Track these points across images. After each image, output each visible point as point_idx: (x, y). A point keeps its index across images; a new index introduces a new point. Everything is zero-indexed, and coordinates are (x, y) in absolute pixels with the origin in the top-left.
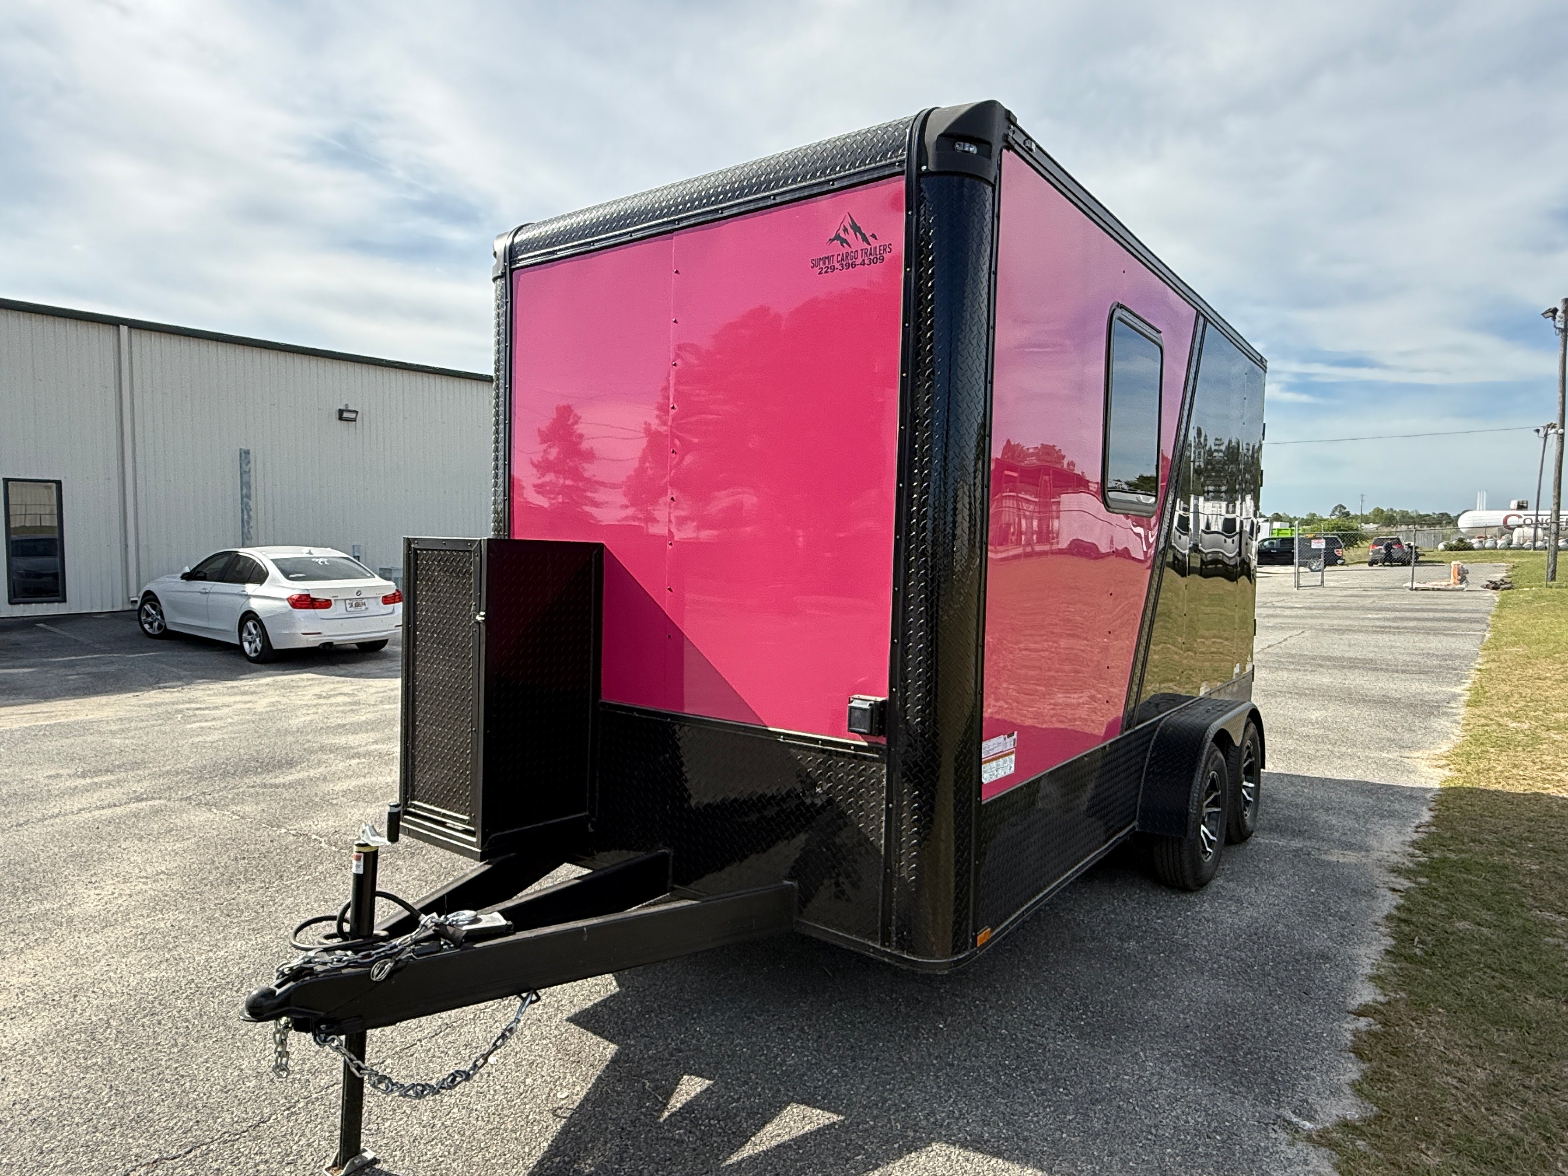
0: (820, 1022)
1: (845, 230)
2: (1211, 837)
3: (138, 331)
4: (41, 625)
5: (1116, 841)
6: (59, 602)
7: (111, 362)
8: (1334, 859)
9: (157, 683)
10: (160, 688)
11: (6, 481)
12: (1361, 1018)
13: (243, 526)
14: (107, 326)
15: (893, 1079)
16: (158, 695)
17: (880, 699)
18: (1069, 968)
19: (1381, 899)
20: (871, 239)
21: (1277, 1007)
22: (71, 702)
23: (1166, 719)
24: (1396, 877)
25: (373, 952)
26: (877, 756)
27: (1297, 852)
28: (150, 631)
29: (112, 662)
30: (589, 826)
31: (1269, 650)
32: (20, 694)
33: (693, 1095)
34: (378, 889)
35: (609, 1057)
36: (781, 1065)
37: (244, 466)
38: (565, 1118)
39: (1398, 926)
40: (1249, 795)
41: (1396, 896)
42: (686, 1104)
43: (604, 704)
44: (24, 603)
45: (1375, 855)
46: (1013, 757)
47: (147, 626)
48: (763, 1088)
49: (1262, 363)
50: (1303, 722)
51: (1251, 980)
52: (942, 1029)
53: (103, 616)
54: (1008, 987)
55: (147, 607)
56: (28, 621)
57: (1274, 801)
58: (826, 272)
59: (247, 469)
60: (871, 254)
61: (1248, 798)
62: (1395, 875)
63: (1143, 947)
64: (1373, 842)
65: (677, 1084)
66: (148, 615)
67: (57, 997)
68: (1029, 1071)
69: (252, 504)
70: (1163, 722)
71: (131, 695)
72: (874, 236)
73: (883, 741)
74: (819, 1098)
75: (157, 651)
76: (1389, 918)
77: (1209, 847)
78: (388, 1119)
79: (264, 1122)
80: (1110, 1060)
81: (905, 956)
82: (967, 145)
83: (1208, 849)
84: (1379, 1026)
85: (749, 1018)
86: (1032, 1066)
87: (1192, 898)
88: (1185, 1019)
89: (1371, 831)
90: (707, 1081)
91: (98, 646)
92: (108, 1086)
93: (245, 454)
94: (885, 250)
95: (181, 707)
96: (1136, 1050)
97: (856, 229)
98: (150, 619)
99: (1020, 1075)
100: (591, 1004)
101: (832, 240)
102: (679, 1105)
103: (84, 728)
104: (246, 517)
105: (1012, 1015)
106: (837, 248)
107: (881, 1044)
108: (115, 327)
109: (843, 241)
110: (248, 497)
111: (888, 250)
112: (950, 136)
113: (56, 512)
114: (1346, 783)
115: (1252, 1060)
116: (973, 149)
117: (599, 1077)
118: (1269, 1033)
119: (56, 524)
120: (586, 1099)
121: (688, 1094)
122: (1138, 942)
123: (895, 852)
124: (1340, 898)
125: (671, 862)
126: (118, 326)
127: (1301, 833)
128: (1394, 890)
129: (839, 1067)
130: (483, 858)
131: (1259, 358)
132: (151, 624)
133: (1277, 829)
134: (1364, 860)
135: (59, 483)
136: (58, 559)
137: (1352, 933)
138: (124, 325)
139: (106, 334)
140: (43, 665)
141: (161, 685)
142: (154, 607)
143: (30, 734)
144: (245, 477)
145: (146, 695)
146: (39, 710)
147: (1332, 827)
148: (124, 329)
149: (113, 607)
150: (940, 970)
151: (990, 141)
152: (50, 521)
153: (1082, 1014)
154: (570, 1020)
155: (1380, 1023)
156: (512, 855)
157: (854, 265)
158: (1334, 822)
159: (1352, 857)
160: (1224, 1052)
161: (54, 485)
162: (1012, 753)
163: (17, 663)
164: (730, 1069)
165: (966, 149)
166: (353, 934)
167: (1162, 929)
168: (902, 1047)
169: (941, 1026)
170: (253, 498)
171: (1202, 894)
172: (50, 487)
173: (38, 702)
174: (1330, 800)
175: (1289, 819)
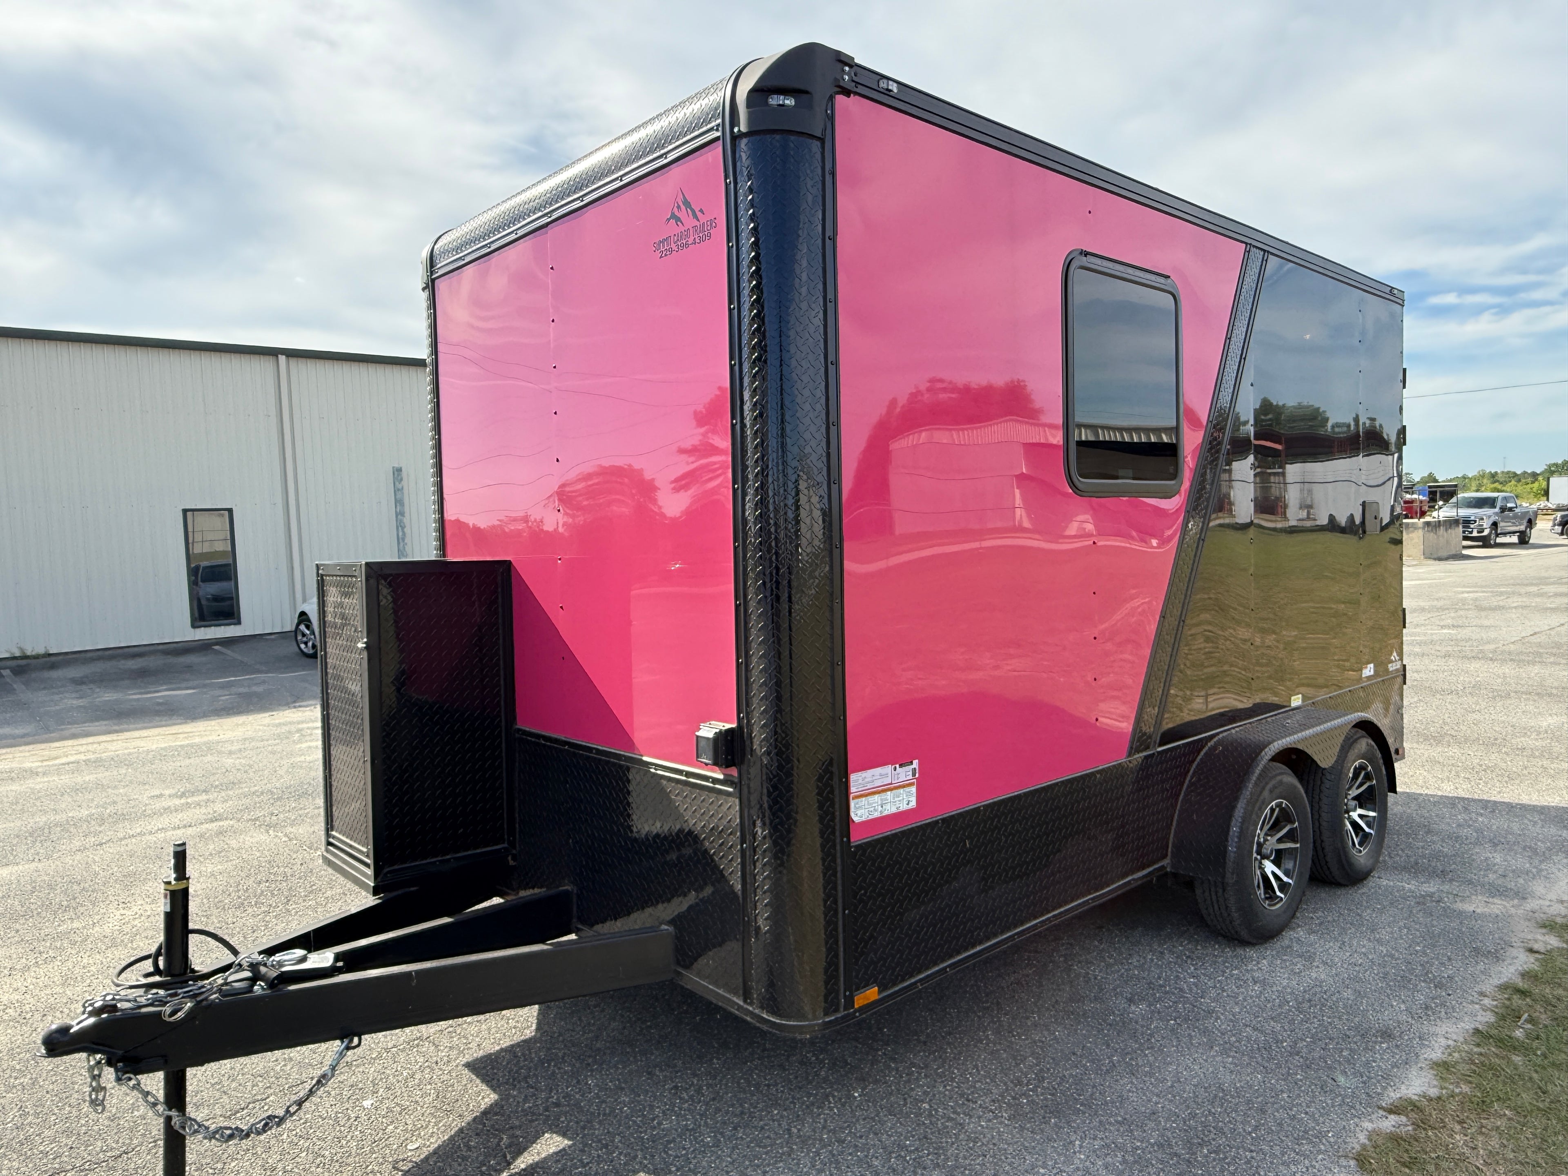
0: (724, 1082)
1: (679, 207)
2: (1285, 879)
3: (295, 359)
4: (217, 647)
5: (1129, 882)
6: (235, 624)
7: (272, 390)
8: (1469, 907)
9: (294, 702)
10: (295, 707)
11: (185, 511)
12: (1392, 1116)
13: (399, 543)
14: (267, 358)
15: (766, 1153)
16: (291, 715)
17: (728, 726)
18: (1046, 1033)
19: (1508, 961)
20: (699, 214)
21: (1285, 1095)
22: (213, 723)
23: (1221, 736)
24: (1544, 934)
25: (180, 991)
26: (731, 790)
27: (1422, 900)
28: (305, 650)
29: (264, 682)
30: (510, 858)
31: (1533, 639)
32: (173, 715)
33: (543, 1156)
34: (191, 926)
35: (483, 1107)
36: (654, 1128)
37: (397, 483)
38: (402, 1171)
39: (1509, 999)
40: (1369, 826)
41: (1531, 958)
42: (531, 1165)
43: (519, 730)
44: (205, 626)
45: (1532, 904)
46: (913, 789)
47: (303, 646)
48: (620, 1153)
49: (1394, 295)
50: (1525, 731)
51: (1270, 1059)
52: (856, 1098)
53: (273, 637)
54: (960, 1053)
55: (302, 627)
56: (206, 644)
57: (1429, 832)
58: (666, 255)
59: (400, 486)
60: (700, 232)
61: (1367, 829)
62: (1544, 931)
63: (1152, 1012)
64: (1538, 887)
65: (534, 1142)
66: (304, 635)
67: (28, 1016)
68: (928, 1155)
69: (406, 520)
70: (1215, 739)
71: (267, 715)
72: (701, 211)
73: (734, 772)
74: (674, 1169)
75: (304, 670)
76: (1503, 988)
77: (1281, 891)
78: (237, 1159)
79: (126, 1153)
80: (1034, 1148)
81: (765, 1016)
82: (782, 97)
83: (1278, 893)
84: (1410, 1128)
85: (649, 1073)
86: (935, 1148)
87: (1251, 952)
88: (1157, 1103)
89: (1544, 873)
90: (566, 1142)
91: (258, 666)
92: (19, 1106)
93: (398, 471)
94: (711, 224)
95: (300, 726)
96: (1073, 1138)
97: (687, 204)
98: (305, 639)
99: (914, 1159)
100: (497, 1048)
101: (669, 220)
102: (523, 1166)
103: (210, 748)
104: (400, 534)
105: (945, 1086)
106: (673, 229)
107: (776, 1112)
108: (275, 358)
109: (678, 219)
110: (402, 514)
111: (714, 224)
112: (760, 92)
113: (229, 537)
114: (1542, 811)
115: (1214, 1160)
116: (790, 102)
117: (461, 1130)
118: (1256, 1128)
119: (230, 549)
120: (435, 1152)
121: (538, 1154)
122: (1150, 1005)
123: (751, 899)
124: (1450, 959)
125: (575, 900)
126: (277, 356)
127: (1443, 874)
128: (1531, 951)
129: (715, 1136)
130: (376, 891)
131: (1388, 290)
132: (306, 643)
133: (1414, 869)
134: (1513, 911)
135: (230, 511)
136: (233, 583)
137: (1443, 1005)
138: (282, 354)
139: (265, 365)
140: (205, 686)
141: (297, 704)
142: (308, 627)
143: (162, 755)
144: (399, 494)
145: (281, 713)
146: (180, 731)
147: (1489, 867)
148: (282, 358)
149: (282, 627)
150: (801, 1033)
151: (809, 89)
152: (223, 546)
153: (1031, 1090)
154: (468, 1065)
155: (1413, 1124)
156: (412, 889)
157: (687, 245)
158: (1498, 860)
159: (1498, 906)
160: (1183, 1149)
161: (226, 513)
162: (911, 784)
163: (183, 685)
164: (599, 1129)
165: (781, 102)
166: (168, 971)
167: (1191, 990)
168: (798, 1116)
169: (856, 1095)
170: (407, 514)
171: (1266, 949)
172: (223, 515)
173: (186, 723)
174: (1509, 832)
175: (1437, 856)
